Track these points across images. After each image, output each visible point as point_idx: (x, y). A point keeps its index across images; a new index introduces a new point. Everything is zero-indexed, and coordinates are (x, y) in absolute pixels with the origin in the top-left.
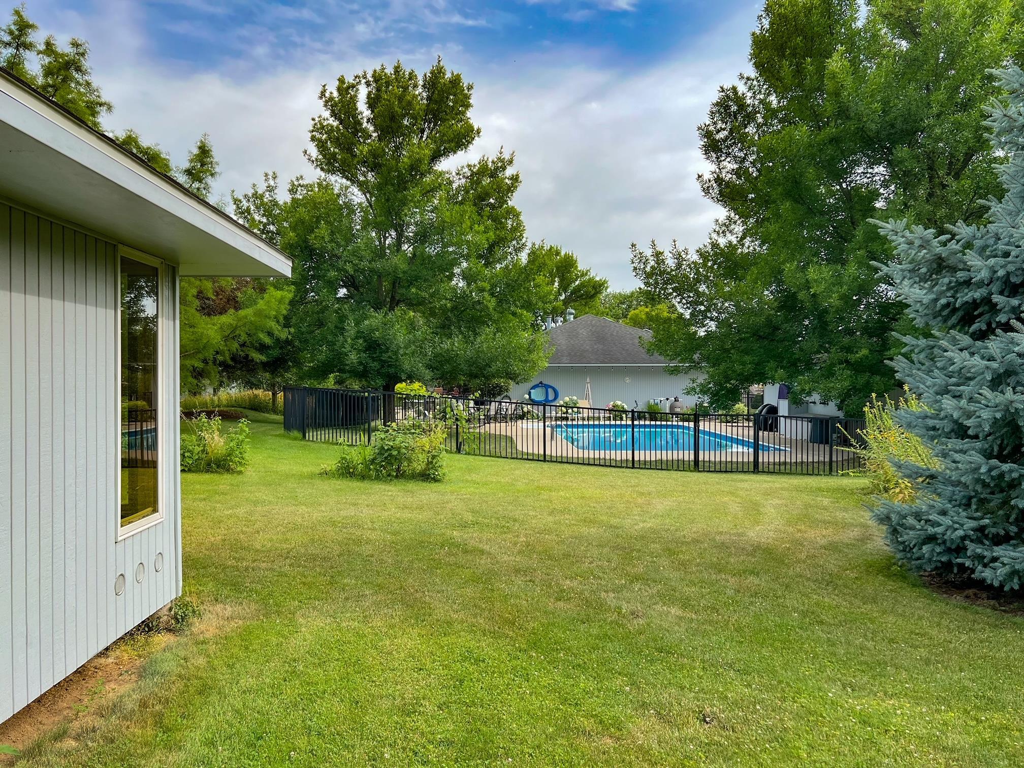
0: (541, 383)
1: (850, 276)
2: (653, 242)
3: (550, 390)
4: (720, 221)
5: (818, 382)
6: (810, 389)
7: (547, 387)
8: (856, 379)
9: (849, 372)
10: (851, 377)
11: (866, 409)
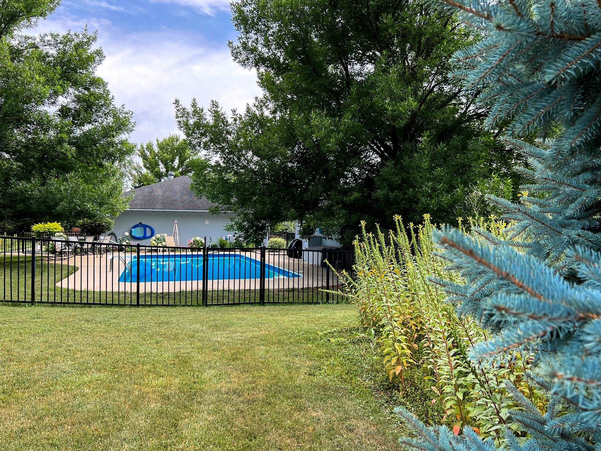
0: (140, 223)
1: (345, 125)
2: (194, 100)
3: (148, 229)
4: (258, 98)
5: (321, 221)
6: (315, 225)
7: (145, 227)
8: (350, 217)
9: (344, 211)
10: (346, 215)
11: (356, 243)
